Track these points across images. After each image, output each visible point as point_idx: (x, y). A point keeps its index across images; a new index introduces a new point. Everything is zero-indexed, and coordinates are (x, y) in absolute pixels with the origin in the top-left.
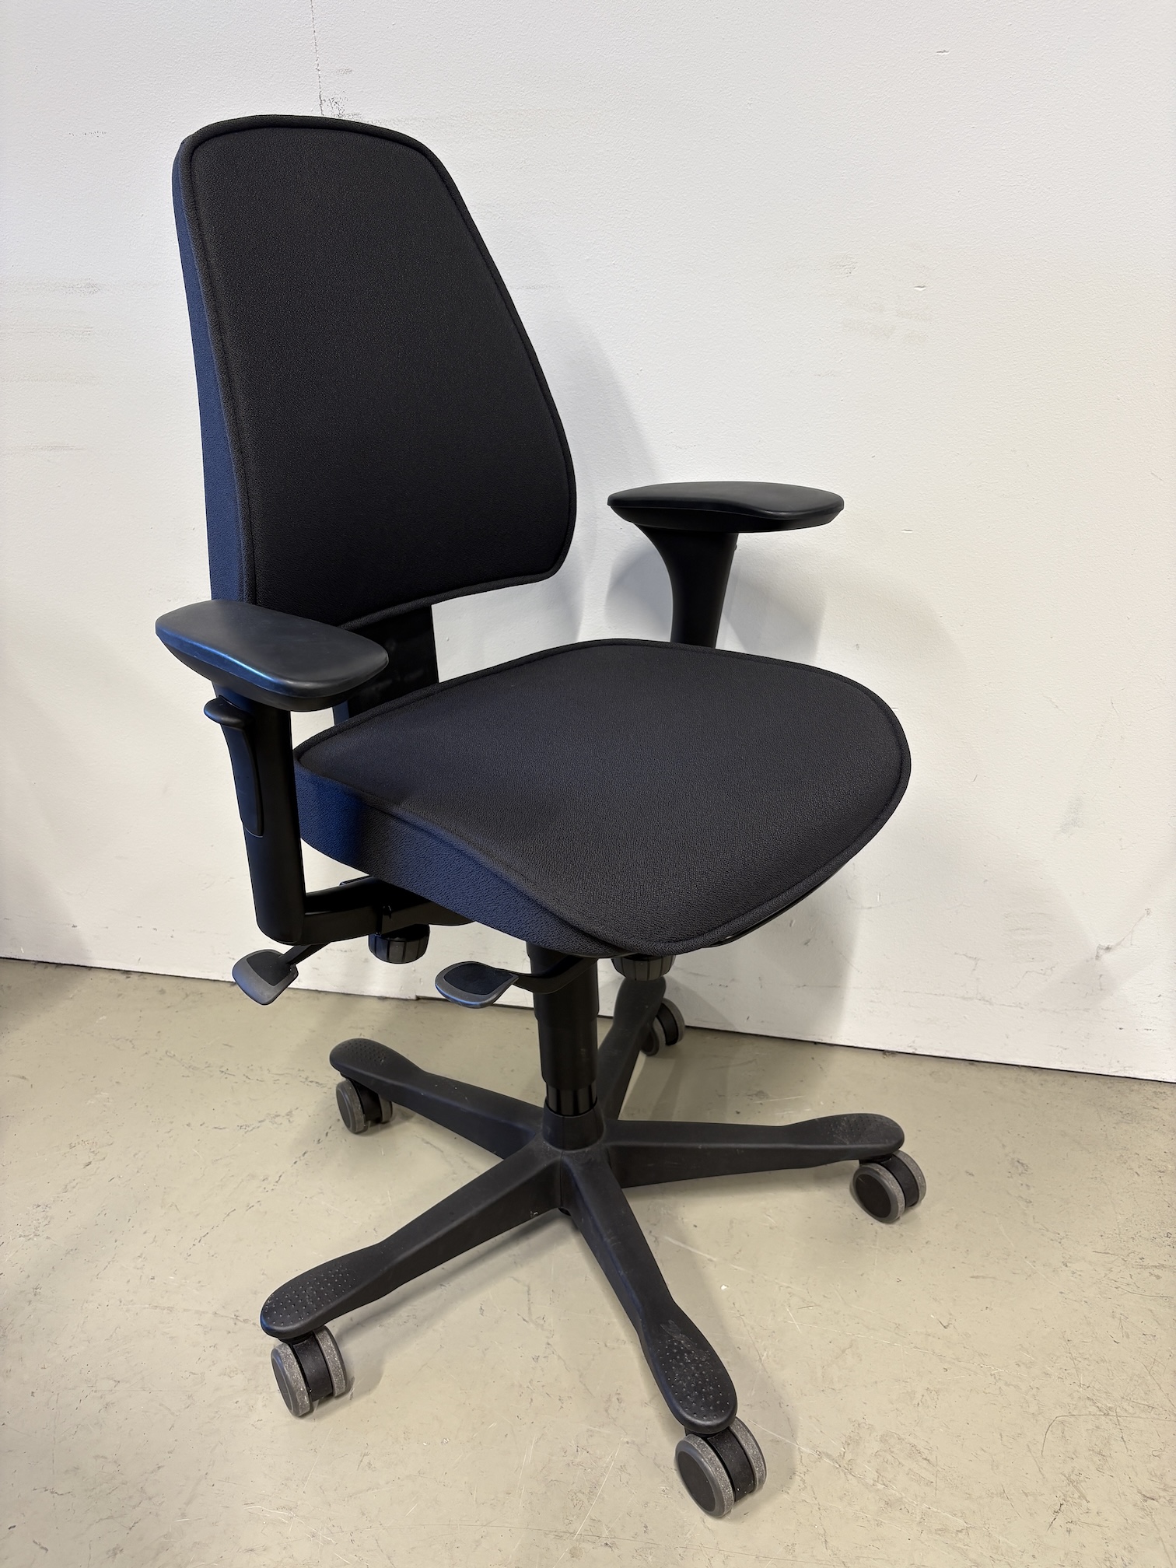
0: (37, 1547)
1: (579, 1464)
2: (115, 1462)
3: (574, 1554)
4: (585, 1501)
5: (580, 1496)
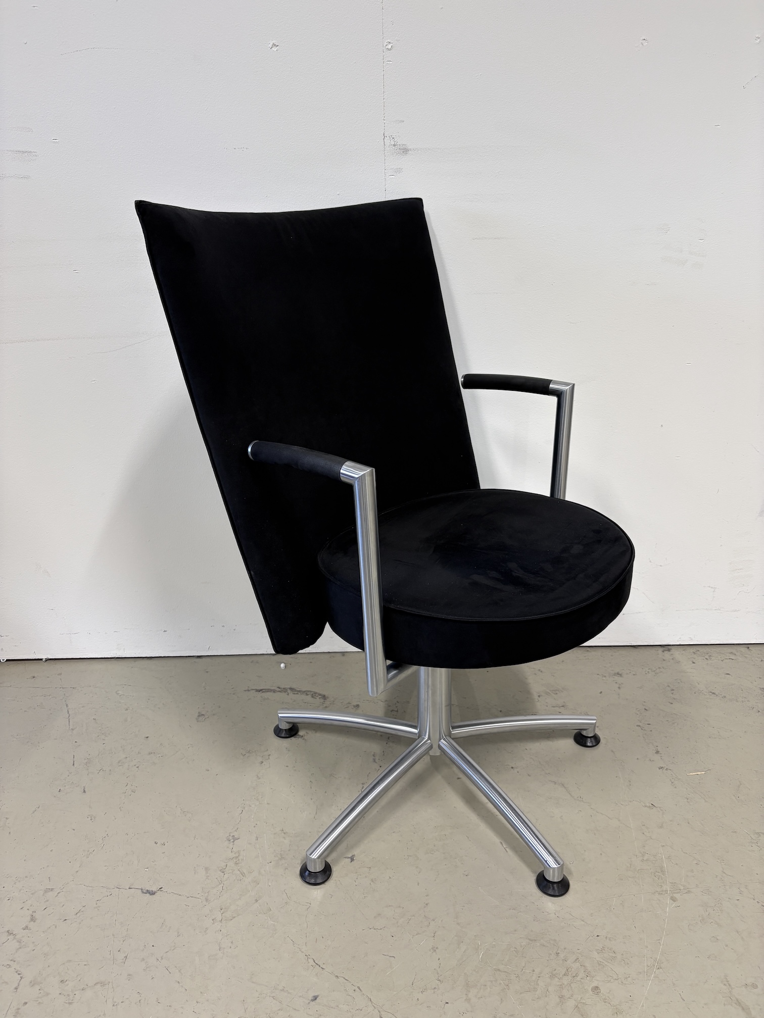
0: (388, 957)
1: (647, 860)
2: (400, 907)
3: (673, 899)
4: (662, 876)
5: (658, 873)
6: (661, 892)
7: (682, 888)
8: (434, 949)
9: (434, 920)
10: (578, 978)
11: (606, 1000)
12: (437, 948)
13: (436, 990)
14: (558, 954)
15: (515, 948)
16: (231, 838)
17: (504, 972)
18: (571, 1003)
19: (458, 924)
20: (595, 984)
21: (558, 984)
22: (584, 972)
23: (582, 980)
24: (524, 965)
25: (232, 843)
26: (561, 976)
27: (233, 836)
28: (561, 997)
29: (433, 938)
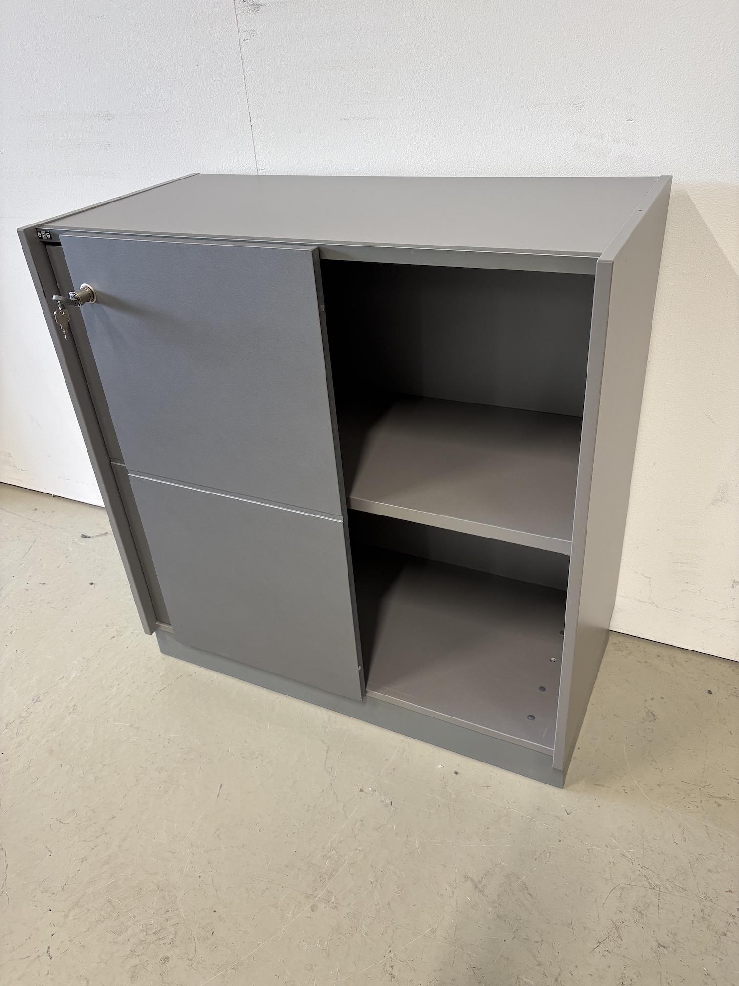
1: (330, 857)
2: (93, 810)
3: (313, 908)
4: (327, 879)
5: (325, 876)
6: (310, 896)
7: (334, 900)
8: (83, 860)
9: (105, 834)
10: (161, 942)
11: (164, 974)
12: (86, 860)
13: (54, 895)
14: (168, 911)
15: (141, 889)
16: (36, 698)
17: (113, 906)
18: (135, 961)
19: (120, 846)
20: (168, 955)
21: (143, 938)
22: (172, 938)
23: (163, 945)
24: (132, 908)
25: (33, 704)
26: (151, 933)
27: (39, 697)
28: (133, 951)
29: (91, 850)
